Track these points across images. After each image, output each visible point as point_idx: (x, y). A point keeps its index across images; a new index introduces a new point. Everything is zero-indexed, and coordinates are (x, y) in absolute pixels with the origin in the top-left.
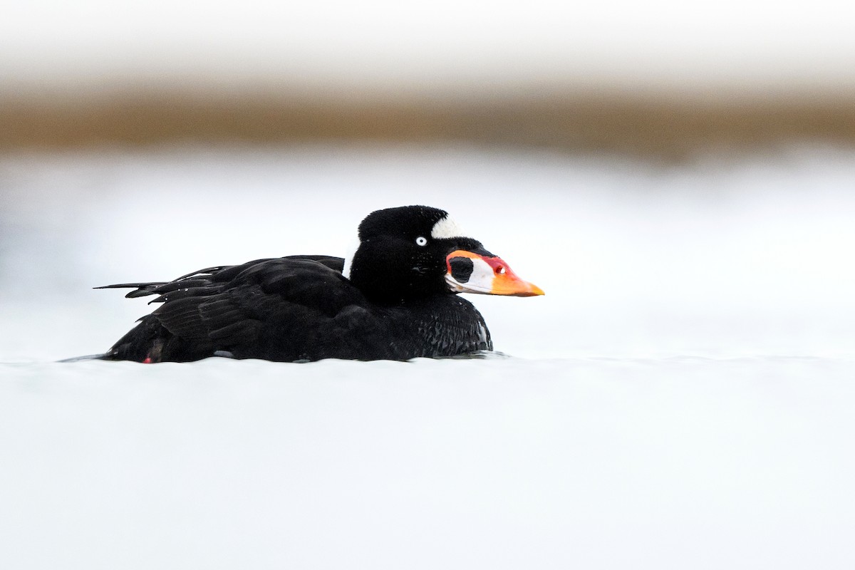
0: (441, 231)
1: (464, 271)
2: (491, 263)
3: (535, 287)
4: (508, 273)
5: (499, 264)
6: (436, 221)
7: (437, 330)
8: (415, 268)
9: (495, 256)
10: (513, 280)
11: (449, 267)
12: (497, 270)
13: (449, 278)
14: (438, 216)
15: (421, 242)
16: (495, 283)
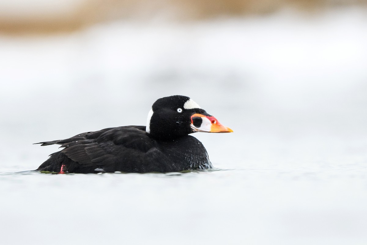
1: (198, 122)
2: (210, 119)
3: (229, 129)
4: (217, 123)
5: (213, 119)
7: (192, 158)
8: (177, 122)
9: (212, 116)
10: (219, 126)
11: (192, 121)
12: (213, 122)
13: (192, 126)
16: (212, 128)
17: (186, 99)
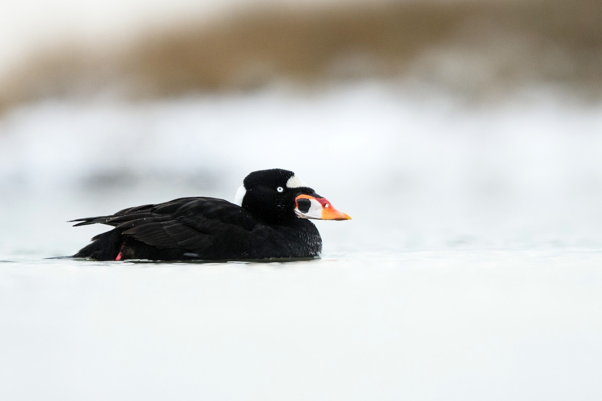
0: (291, 183)
1: (305, 206)
2: (320, 202)
3: (346, 215)
4: (330, 207)
5: (325, 202)
6: (289, 178)
8: (278, 206)
9: (322, 198)
10: (333, 211)
11: (297, 204)
12: (324, 206)
13: (297, 210)
14: (289, 175)
15: (280, 190)
16: (324, 213)
17: (289, 174)
